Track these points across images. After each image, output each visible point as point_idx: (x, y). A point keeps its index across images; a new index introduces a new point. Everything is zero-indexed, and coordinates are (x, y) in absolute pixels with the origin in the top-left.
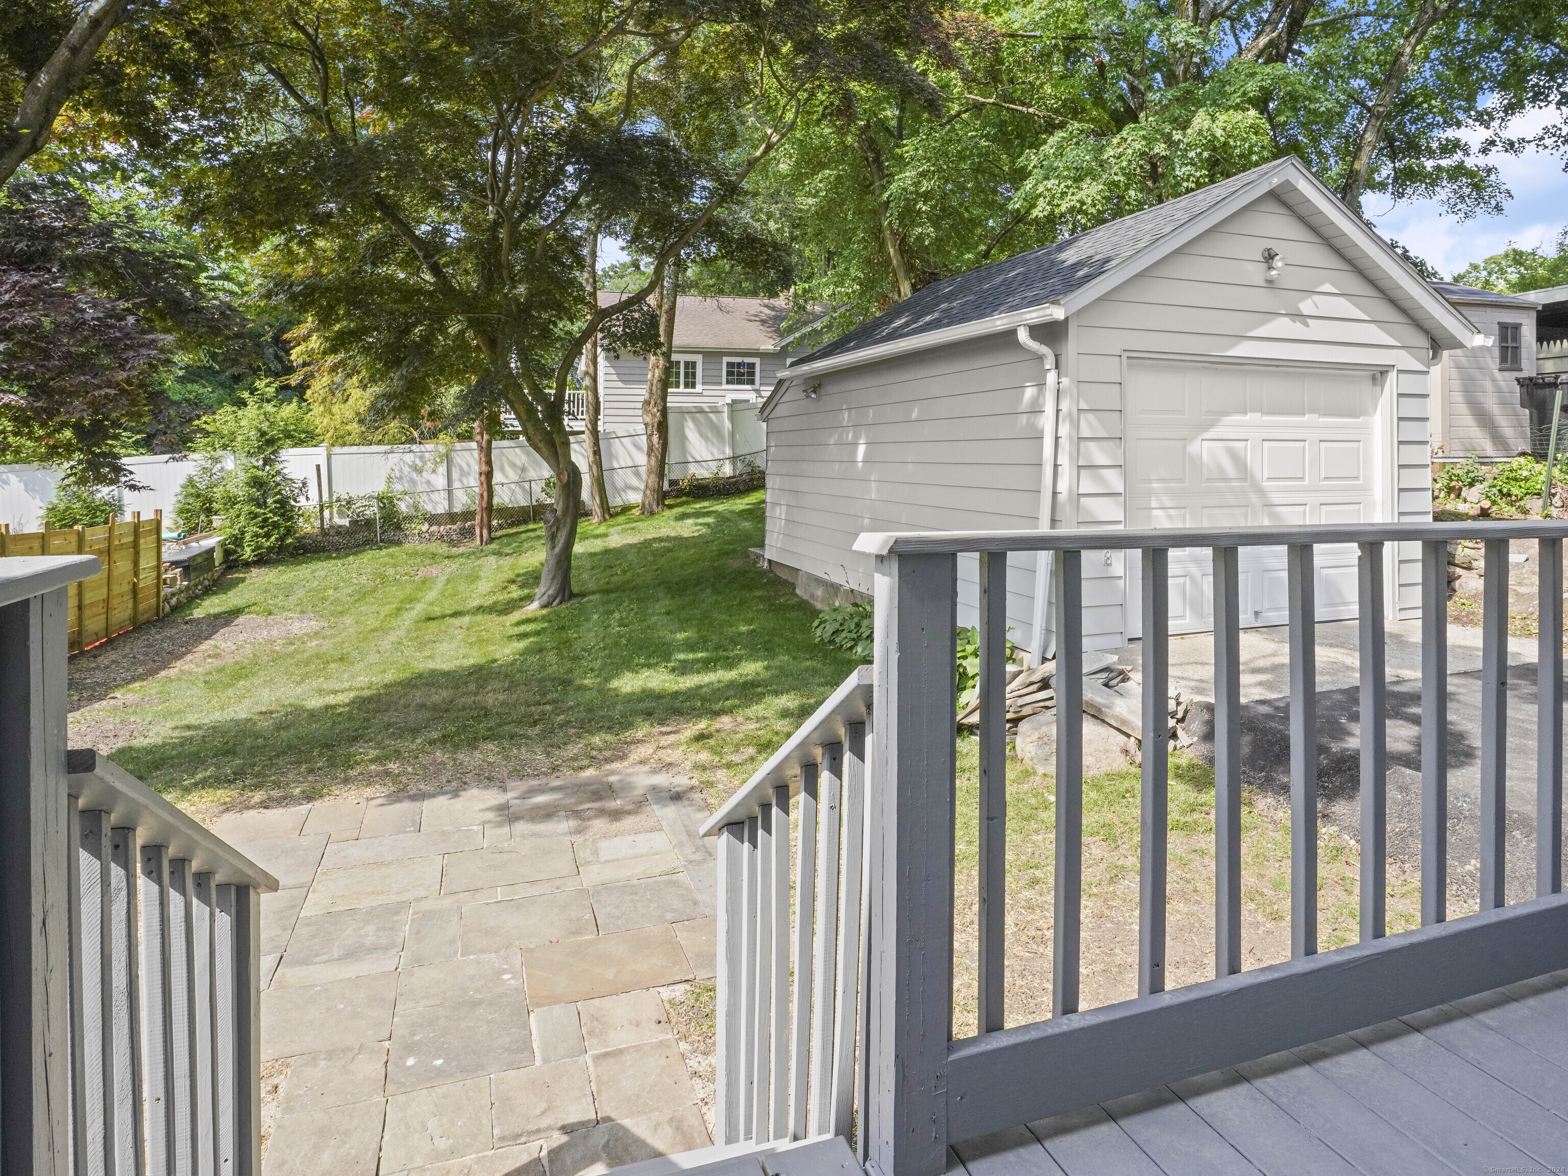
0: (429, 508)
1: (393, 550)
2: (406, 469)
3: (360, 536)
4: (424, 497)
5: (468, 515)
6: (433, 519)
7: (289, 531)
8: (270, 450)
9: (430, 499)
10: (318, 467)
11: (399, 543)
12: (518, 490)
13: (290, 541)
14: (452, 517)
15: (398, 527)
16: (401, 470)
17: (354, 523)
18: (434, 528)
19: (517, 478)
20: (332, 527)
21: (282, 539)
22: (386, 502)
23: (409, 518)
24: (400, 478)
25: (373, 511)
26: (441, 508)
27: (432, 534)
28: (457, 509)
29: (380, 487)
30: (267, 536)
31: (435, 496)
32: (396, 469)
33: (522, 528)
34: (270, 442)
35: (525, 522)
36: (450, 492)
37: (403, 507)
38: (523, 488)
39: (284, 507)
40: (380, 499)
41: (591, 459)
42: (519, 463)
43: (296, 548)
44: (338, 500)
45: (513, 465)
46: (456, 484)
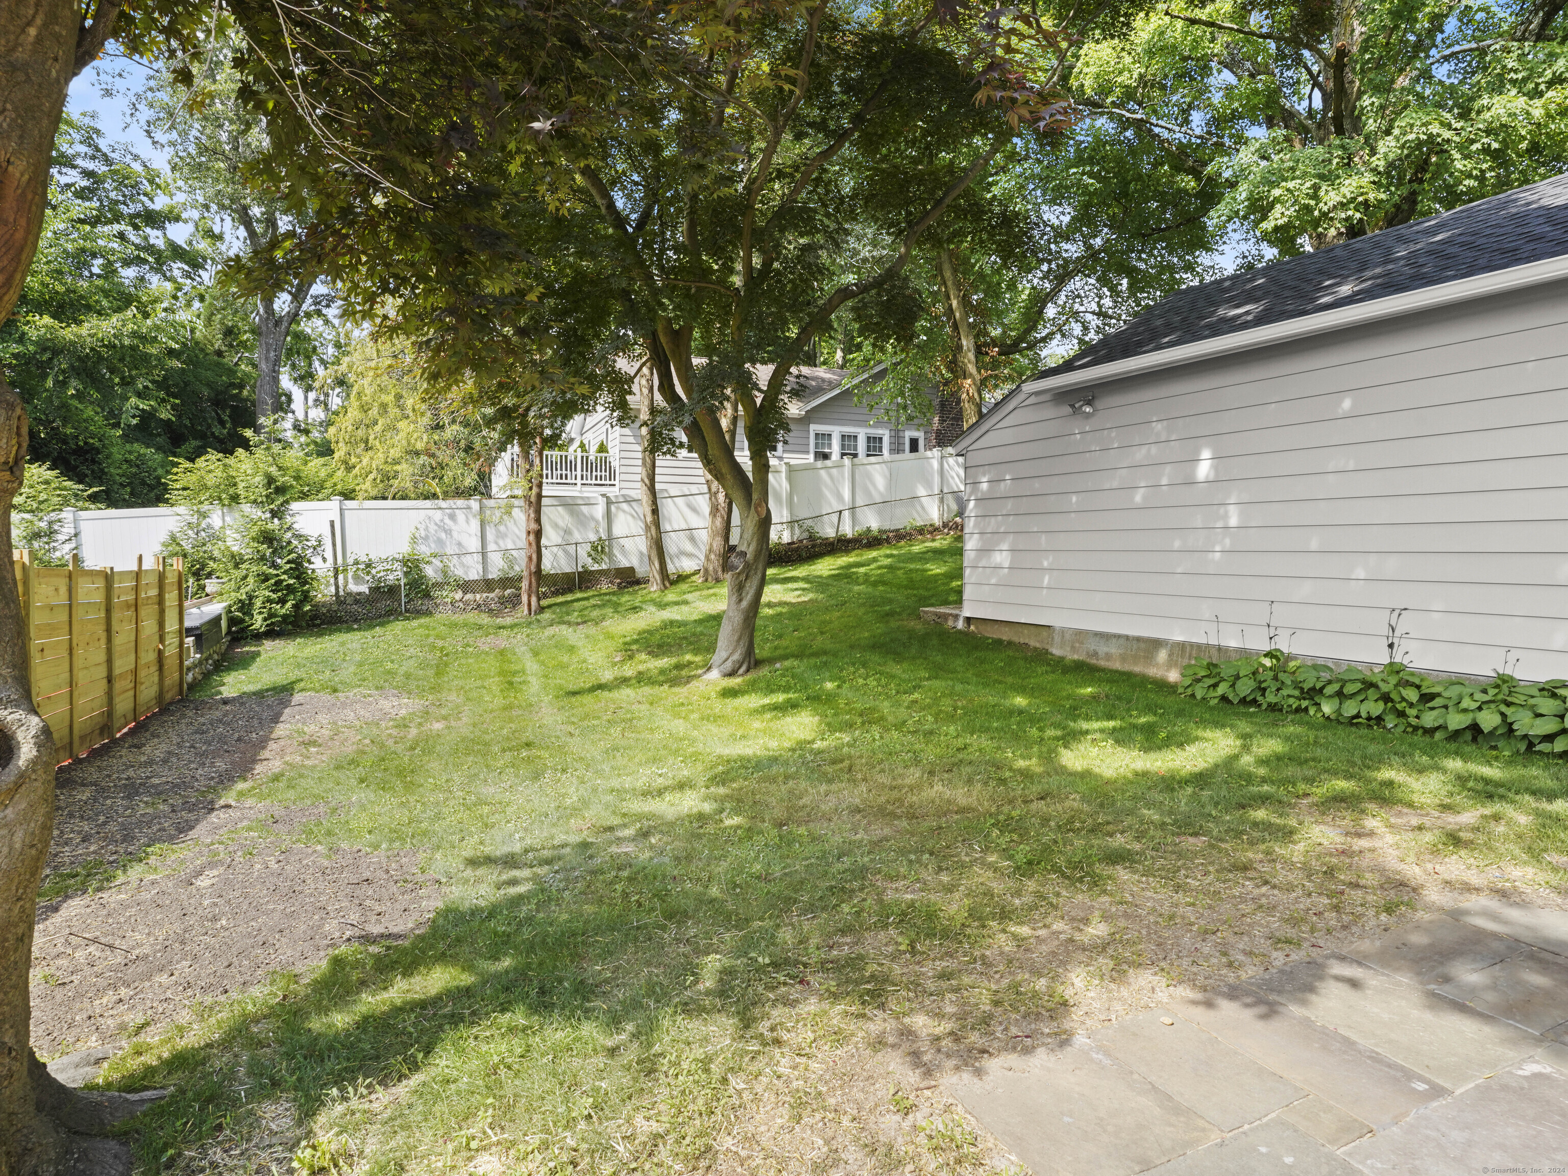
0: (459, 572)
1: (423, 620)
2: (432, 528)
3: (383, 605)
4: (455, 560)
5: (506, 582)
6: (466, 586)
7: (306, 597)
8: (281, 499)
9: (463, 565)
10: (332, 523)
11: (428, 613)
12: (561, 554)
13: (308, 608)
14: (488, 585)
15: (427, 595)
16: (427, 529)
17: (375, 590)
18: (469, 596)
19: (559, 541)
20: (350, 594)
21: (296, 607)
22: (412, 565)
23: (438, 585)
24: (426, 538)
25: (396, 576)
26: (474, 573)
27: (467, 603)
28: (493, 575)
29: (403, 549)
30: (282, 601)
31: (467, 560)
32: (422, 527)
33: (569, 597)
34: (281, 490)
35: (570, 590)
36: (484, 554)
37: (430, 572)
38: (565, 551)
39: (298, 568)
40: (405, 562)
41: (649, 519)
42: (561, 523)
43: (314, 617)
44: (356, 563)
45: (556, 526)
46: (491, 547)
